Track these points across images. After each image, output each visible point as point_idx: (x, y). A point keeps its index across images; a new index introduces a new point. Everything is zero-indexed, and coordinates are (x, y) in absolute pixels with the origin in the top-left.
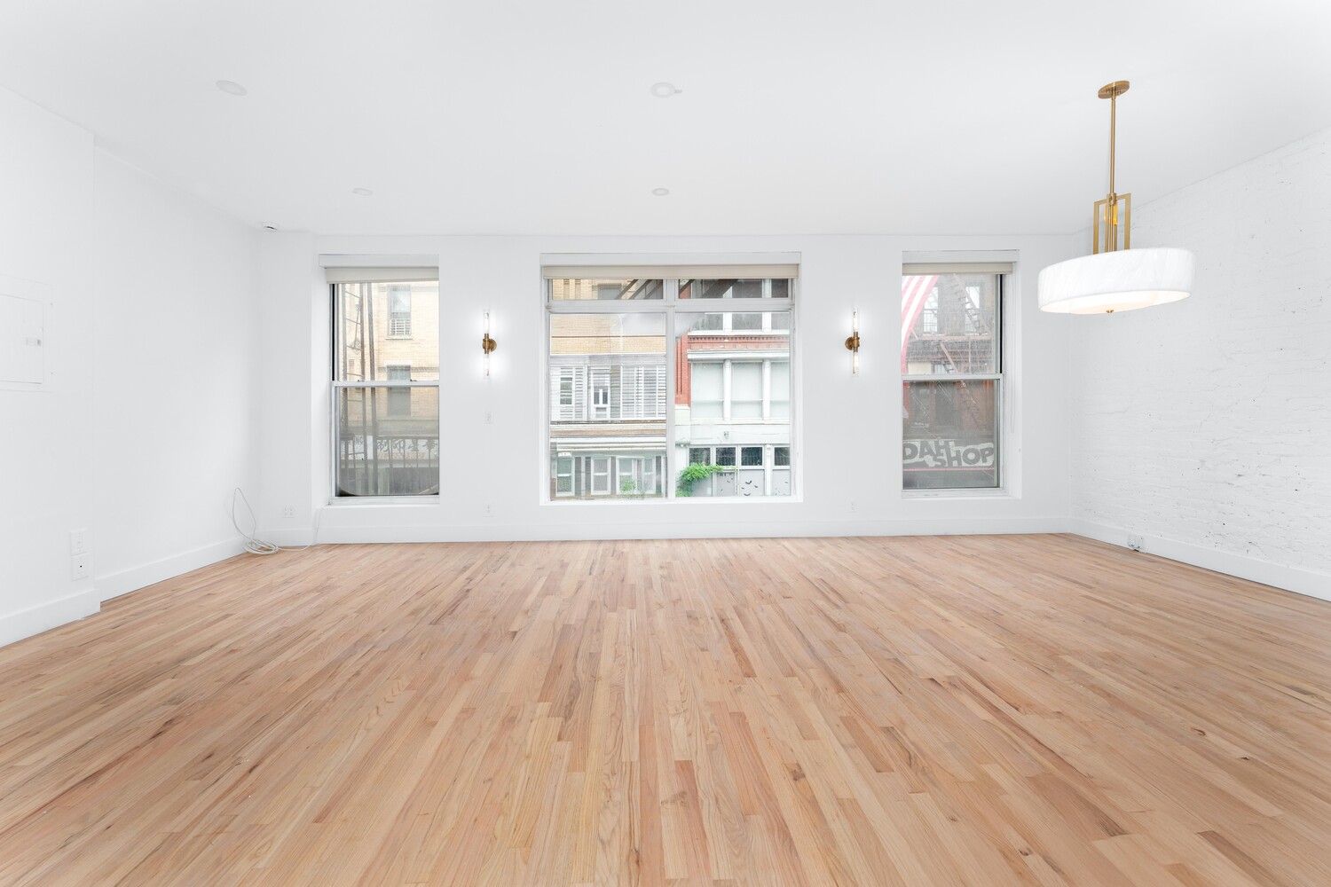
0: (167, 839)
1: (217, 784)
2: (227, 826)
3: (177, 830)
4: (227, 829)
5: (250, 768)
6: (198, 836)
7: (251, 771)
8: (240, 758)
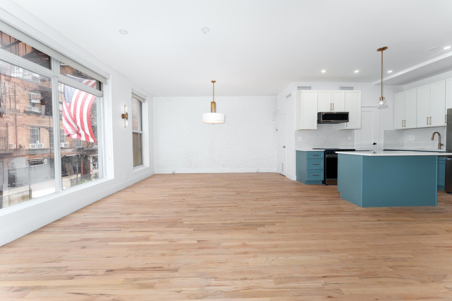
0: (362, 278)
1: (338, 282)
2: (346, 268)
3: (357, 278)
4: (347, 267)
5: (325, 278)
6: (354, 272)
7: (326, 277)
8: (323, 285)
